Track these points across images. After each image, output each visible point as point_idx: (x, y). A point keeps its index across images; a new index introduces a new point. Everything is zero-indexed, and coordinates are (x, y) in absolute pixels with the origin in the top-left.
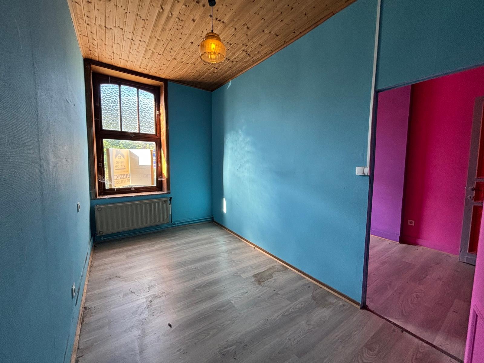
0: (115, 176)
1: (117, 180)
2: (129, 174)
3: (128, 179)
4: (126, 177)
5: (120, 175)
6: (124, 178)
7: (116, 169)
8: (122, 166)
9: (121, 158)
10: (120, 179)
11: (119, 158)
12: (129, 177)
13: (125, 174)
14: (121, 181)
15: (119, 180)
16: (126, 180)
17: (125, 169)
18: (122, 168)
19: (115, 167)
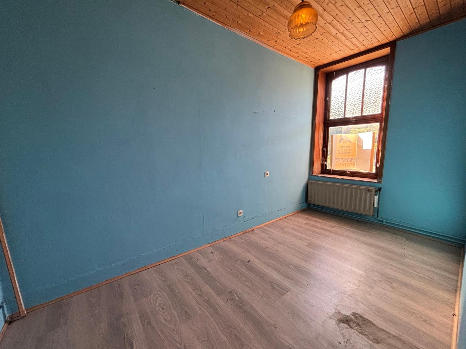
0: (337, 159)
1: (338, 163)
2: (355, 158)
3: (353, 163)
4: (351, 161)
5: (343, 158)
6: (348, 162)
7: (339, 153)
8: (347, 150)
9: (346, 143)
10: (343, 162)
11: (344, 143)
12: (354, 161)
13: (349, 158)
14: (344, 164)
15: (341, 163)
16: (350, 164)
17: (350, 153)
18: (347, 152)
19: (338, 151)
